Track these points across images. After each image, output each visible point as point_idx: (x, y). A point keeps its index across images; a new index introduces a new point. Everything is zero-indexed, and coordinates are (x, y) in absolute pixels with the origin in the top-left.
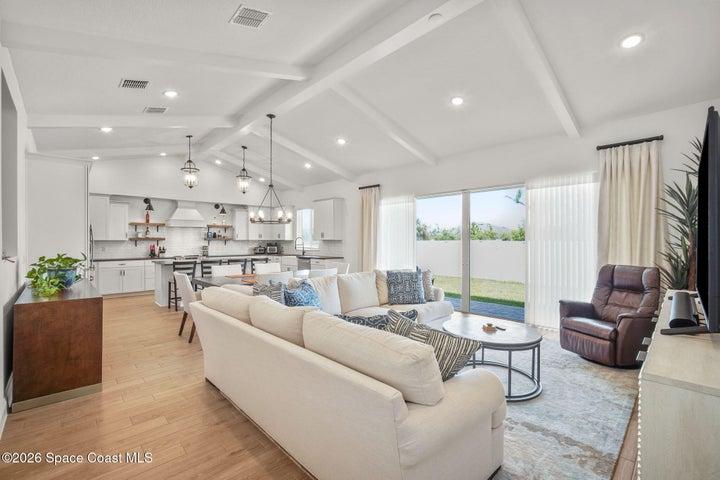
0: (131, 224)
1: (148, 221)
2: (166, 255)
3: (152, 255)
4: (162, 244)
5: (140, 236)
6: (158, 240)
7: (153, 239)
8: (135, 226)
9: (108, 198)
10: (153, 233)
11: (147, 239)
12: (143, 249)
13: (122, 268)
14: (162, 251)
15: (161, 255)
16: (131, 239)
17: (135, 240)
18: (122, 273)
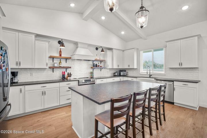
0: (50, 57)
1: (60, 55)
2: (72, 78)
3: (64, 79)
4: (69, 71)
5: (56, 65)
6: (67, 68)
7: (63, 68)
8: (53, 58)
9: (33, 36)
10: (64, 64)
11: (60, 67)
12: (57, 74)
13: (43, 89)
14: (70, 75)
15: (69, 78)
16: (50, 68)
17: (53, 68)
18: (44, 93)
